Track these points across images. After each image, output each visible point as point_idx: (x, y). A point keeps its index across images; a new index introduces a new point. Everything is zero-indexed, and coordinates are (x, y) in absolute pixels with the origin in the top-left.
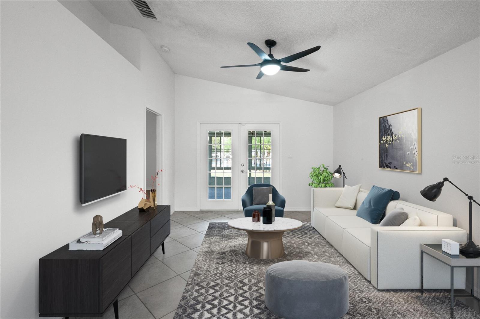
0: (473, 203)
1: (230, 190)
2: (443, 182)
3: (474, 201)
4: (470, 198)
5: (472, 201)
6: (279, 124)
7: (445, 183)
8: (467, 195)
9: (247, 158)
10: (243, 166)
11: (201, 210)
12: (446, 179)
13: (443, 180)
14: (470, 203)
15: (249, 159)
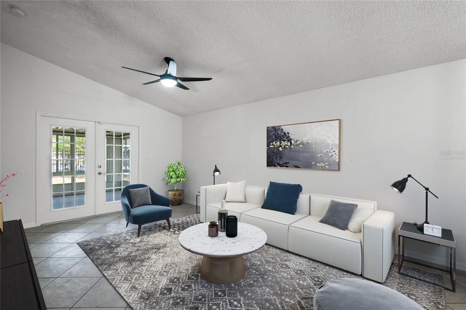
0: (429, 193)
1: (84, 197)
2: (407, 178)
3: (429, 191)
4: (427, 189)
5: (428, 191)
6: (138, 127)
7: (409, 178)
8: (424, 187)
9: (105, 159)
10: (101, 167)
11: (41, 224)
12: (410, 176)
13: (407, 177)
14: (427, 193)
15: (107, 160)
